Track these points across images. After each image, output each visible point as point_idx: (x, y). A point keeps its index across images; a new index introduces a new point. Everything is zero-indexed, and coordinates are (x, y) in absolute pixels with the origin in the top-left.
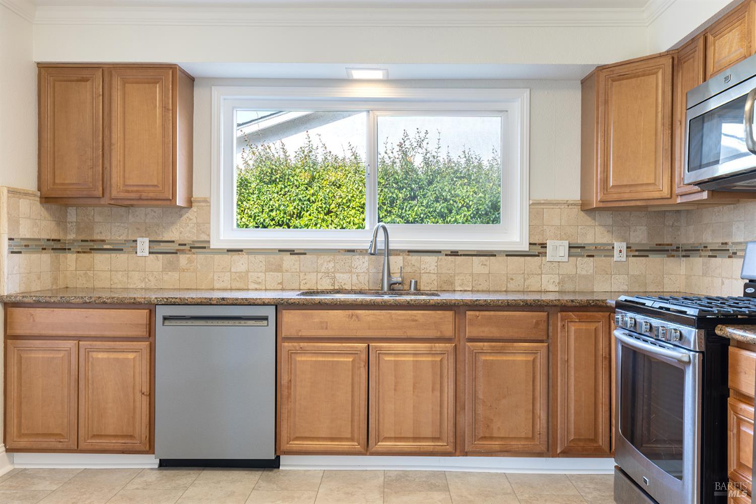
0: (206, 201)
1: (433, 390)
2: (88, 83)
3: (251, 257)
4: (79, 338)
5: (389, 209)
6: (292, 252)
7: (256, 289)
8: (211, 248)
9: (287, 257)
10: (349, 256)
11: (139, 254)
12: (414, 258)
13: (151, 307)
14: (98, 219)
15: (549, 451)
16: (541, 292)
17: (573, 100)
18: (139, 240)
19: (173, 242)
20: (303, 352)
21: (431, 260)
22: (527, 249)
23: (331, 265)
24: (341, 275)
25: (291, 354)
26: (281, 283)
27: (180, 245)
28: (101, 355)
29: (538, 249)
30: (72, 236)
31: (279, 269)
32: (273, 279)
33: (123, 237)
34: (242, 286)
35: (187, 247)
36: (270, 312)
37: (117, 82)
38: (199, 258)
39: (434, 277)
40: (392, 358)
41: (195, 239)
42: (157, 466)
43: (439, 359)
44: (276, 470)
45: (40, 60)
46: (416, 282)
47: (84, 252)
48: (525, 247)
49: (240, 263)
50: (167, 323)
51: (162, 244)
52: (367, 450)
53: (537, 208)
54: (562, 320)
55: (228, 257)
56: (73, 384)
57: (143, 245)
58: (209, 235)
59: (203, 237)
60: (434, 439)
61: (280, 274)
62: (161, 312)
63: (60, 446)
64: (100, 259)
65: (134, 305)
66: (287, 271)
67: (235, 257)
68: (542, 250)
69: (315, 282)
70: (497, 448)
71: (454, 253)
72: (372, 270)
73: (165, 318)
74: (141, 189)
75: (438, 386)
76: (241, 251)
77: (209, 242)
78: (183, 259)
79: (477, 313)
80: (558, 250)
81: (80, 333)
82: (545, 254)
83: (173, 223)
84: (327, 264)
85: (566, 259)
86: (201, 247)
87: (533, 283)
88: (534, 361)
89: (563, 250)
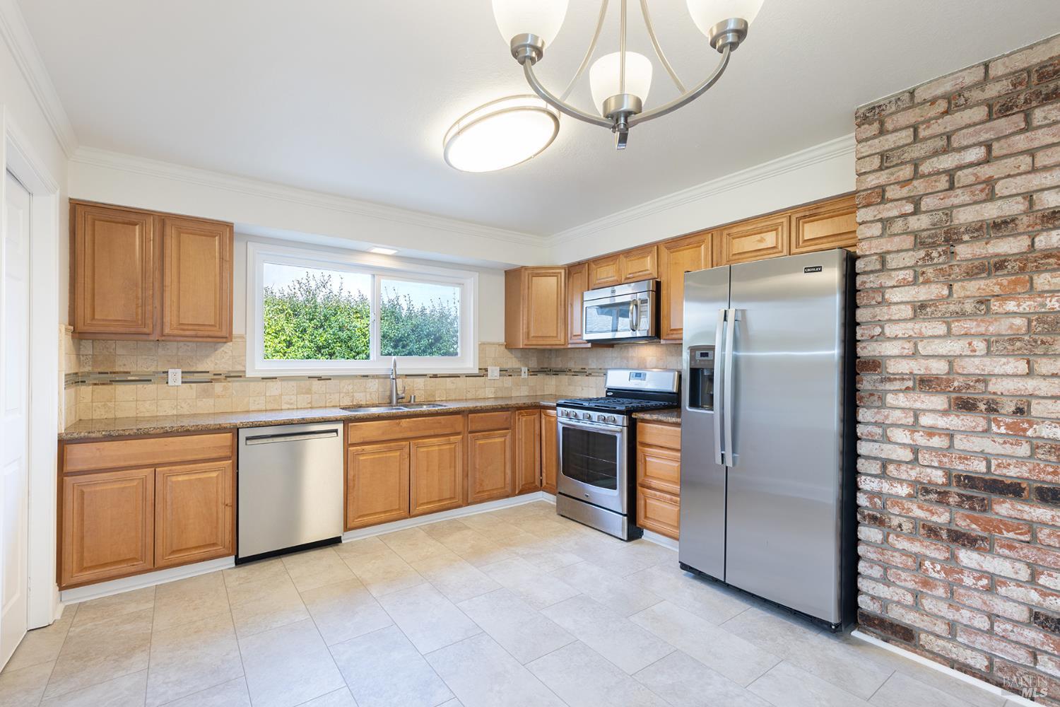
0: (243, 337)
1: (450, 467)
2: (138, 227)
3: (285, 383)
4: (155, 466)
6: (320, 378)
7: (289, 409)
8: (247, 376)
9: (316, 382)
10: (364, 380)
11: (170, 384)
12: (409, 380)
14: (120, 351)
15: (512, 494)
17: (501, 281)
18: (170, 371)
19: (208, 372)
21: (420, 381)
22: (477, 372)
23: (350, 387)
24: (358, 394)
25: (355, 456)
26: (311, 403)
27: (215, 375)
28: (180, 478)
29: (483, 372)
30: (88, 369)
31: (309, 391)
32: (303, 400)
33: (152, 369)
34: (276, 407)
35: (223, 377)
36: (340, 427)
37: (171, 232)
38: (235, 385)
39: (423, 392)
40: (425, 449)
41: (231, 369)
42: (234, 565)
43: (453, 446)
45: (71, 197)
46: (415, 397)
47: (103, 384)
48: (476, 371)
49: (274, 388)
50: (249, 442)
51: (196, 374)
52: (410, 515)
53: (483, 346)
54: (518, 415)
55: (263, 384)
56: (149, 509)
57: (175, 376)
58: (245, 366)
59: (239, 368)
60: (451, 498)
61: (309, 396)
62: (243, 434)
63: (133, 569)
64: (121, 388)
65: (219, 430)
66: (315, 393)
67: (270, 383)
68: (486, 373)
69: (338, 400)
70: (486, 497)
71: (435, 376)
72: (381, 390)
73: (248, 439)
74: (196, 328)
75: (453, 464)
76: (276, 378)
77: (244, 372)
78: (218, 387)
79: (475, 415)
80: (494, 372)
81: (156, 461)
82: (487, 376)
83: (207, 356)
84: (346, 386)
85: (498, 378)
86: (239, 376)
87: (481, 394)
88: (505, 441)
89: (497, 373)
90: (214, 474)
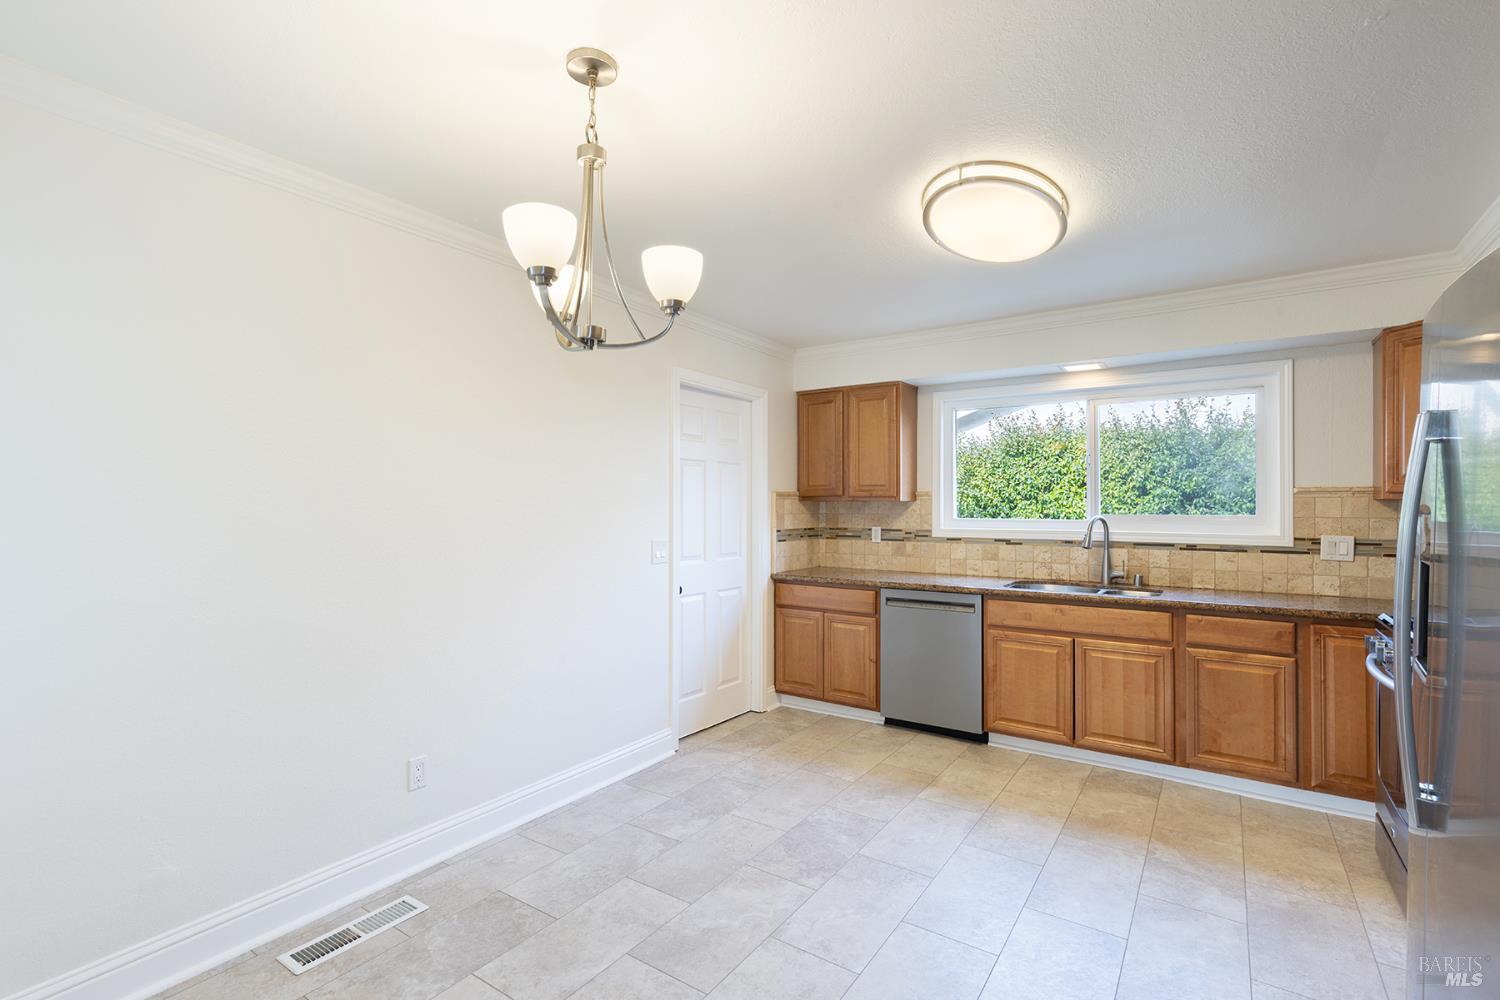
0: (928, 494)
1: (1146, 692)
2: (832, 404)
3: (969, 546)
4: (824, 611)
5: (1158, 479)
6: (1008, 542)
7: (974, 576)
8: (934, 535)
9: (1003, 546)
10: (1067, 547)
11: (873, 540)
12: (1140, 551)
13: (877, 590)
14: (841, 511)
15: (1299, 779)
16: (1313, 596)
17: (1364, 367)
18: (873, 528)
19: (900, 530)
20: (1007, 639)
21: (1164, 553)
22: (1291, 545)
23: (1047, 556)
24: (1059, 566)
25: (996, 641)
26: (998, 571)
27: (907, 533)
28: (840, 626)
29: (1307, 545)
30: (822, 525)
31: (995, 557)
32: (989, 567)
33: (861, 526)
34: (963, 573)
35: (913, 536)
36: (977, 601)
37: (853, 401)
38: (923, 545)
39: (1166, 572)
40: (1100, 655)
41: (919, 528)
42: (883, 723)
43: (1153, 661)
44: (984, 745)
45: (798, 390)
46: (1141, 577)
47: (832, 538)
48: (1289, 543)
49: (959, 551)
50: (889, 603)
51: (892, 533)
52: (1073, 741)
53: (1304, 499)
54: (1316, 633)
55: (947, 545)
56: (820, 647)
57: (876, 533)
58: (931, 525)
59: (926, 527)
60: (1147, 743)
61: (996, 563)
62: (885, 594)
63: (811, 693)
64: (843, 543)
65: (863, 587)
66: (1003, 560)
67: (955, 545)
68: (1315, 547)
69: (1031, 571)
70: (1228, 766)
71: (1192, 547)
72: (1093, 562)
73: (888, 599)
74: (871, 488)
75: (1152, 689)
76: (960, 539)
77: (930, 531)
78: (909, 546)
79: (1200, 617)
80: (1337, 546)
81: (826, 606)
82: (1318, 551)
83: (900, 515)
84: (1042, 553)
85: (1351, 557)
86: (923, 535)
87: (1302, 586)
88: (1276, 677)
89: (1346, 546)
90: (862, 628)
